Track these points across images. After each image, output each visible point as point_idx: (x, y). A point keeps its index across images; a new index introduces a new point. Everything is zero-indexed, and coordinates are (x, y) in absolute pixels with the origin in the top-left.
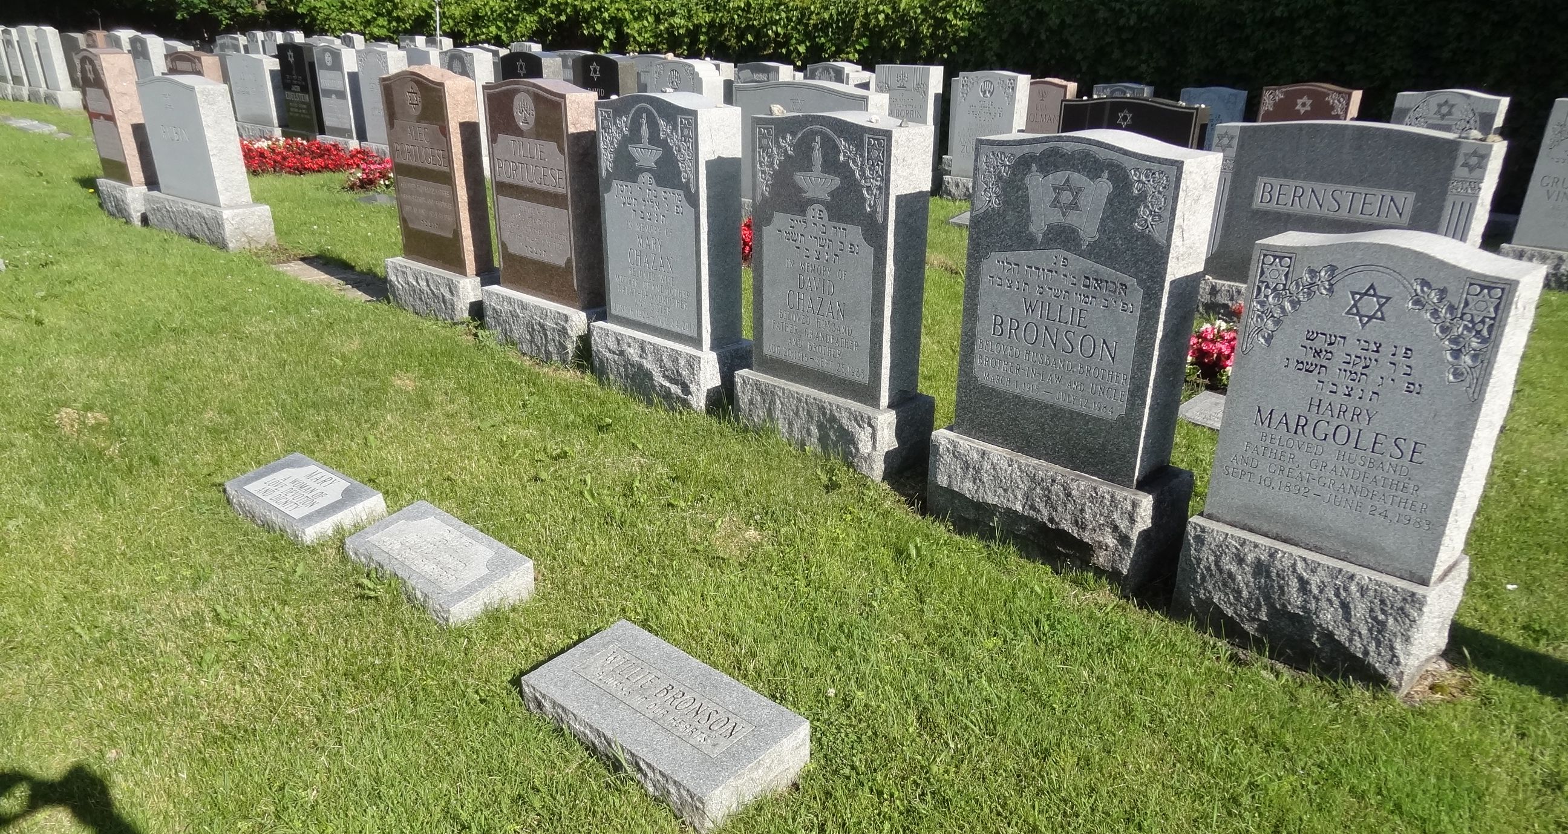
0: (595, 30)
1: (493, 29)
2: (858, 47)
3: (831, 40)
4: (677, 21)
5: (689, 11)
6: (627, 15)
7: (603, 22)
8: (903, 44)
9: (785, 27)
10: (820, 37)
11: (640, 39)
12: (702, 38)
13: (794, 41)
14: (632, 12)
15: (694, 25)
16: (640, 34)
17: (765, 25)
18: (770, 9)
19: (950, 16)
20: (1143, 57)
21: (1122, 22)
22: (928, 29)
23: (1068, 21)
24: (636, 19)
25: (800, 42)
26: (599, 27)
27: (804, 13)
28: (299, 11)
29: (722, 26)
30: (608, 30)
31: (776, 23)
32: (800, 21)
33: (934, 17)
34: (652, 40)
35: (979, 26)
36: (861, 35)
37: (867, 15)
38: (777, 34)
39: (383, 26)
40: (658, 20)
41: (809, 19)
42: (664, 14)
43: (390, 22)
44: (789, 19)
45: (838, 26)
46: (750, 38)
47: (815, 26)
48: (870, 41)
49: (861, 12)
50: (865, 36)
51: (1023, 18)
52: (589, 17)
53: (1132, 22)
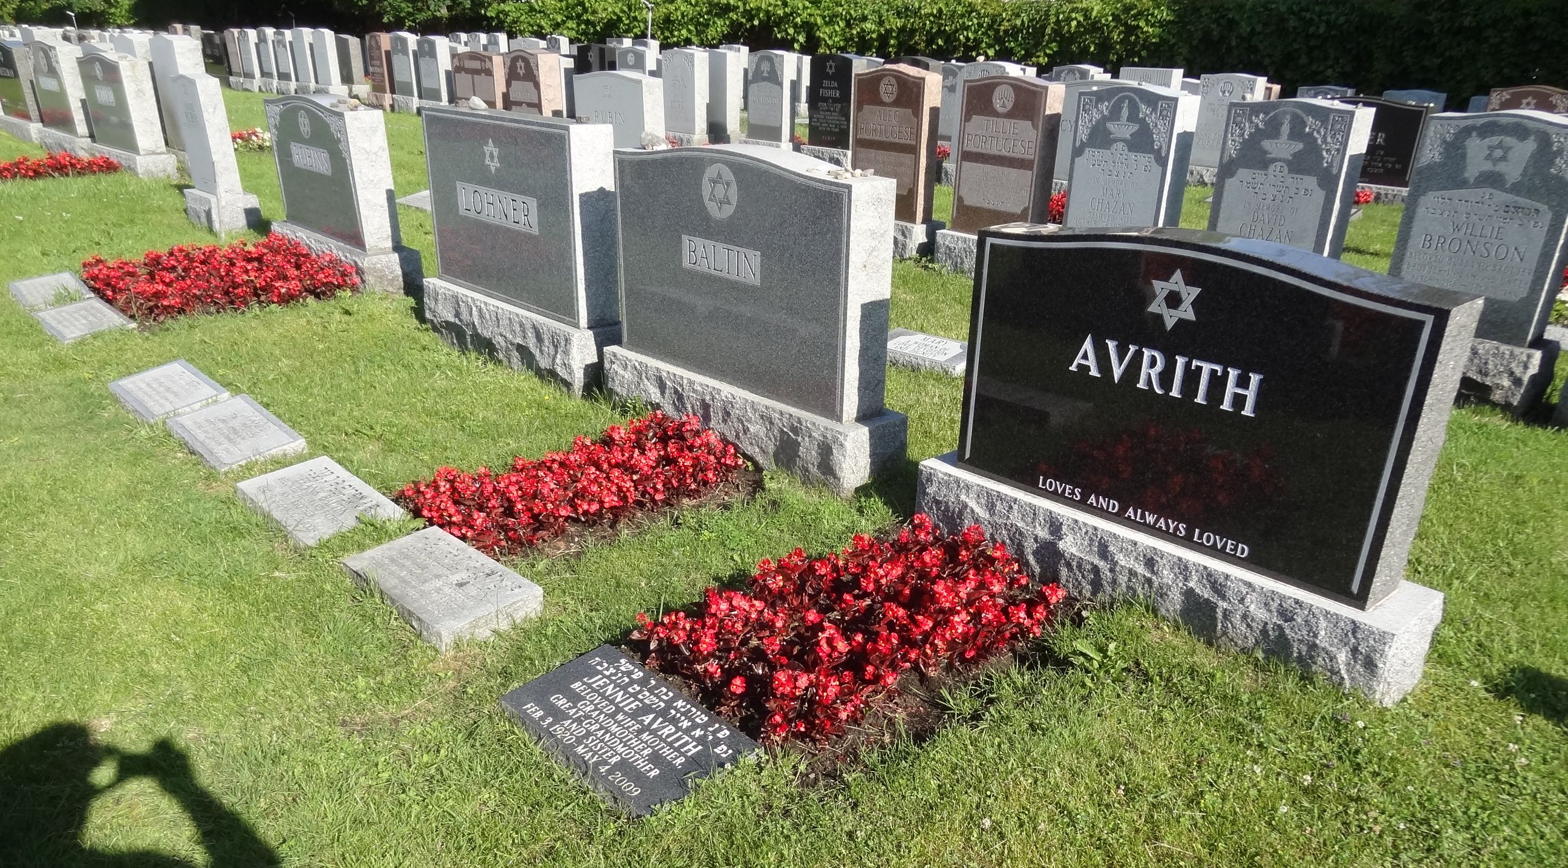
0: (788, 34)
1: (684, 32)
2: (1048, 51)
3: (1021, 44)
4: (868, 26)
5: (880, 17)
6: (819, 21)
7: (795, 26)
8: (1092, 49)
9: (976, 32)
10: (1010, 42)
11: (830, 43)
12: (892, 42)
13: (984, 45)
14: (824, 17)
15: (886, 30)
16: (830, 38)
17: (957, 31)
18: (962, 16)
19: (1142, 24)
20: (1330, 63)
21: (1312, 30)
22: (1119, 35)
23: (1259, 28)
24: (827, 24)
25: (989, 46)
26: (791, 31)
27: (995, 20)
28: (488, 14)
29: (913, 31)
30: (799, 33)
31: (967, 28)
32: (990, 27)
33: (1126, 24)
34: (842, 44)
35: (1169, 33)
36: (1050, 41)
37: (1058, 22)
38: (967, 39)
39: (572, 29)
40: (849, 25)
41: (1000, 25)
42: (855, 19)
43: (578, 25)
44: (980, 25)
45: (1028, 32)
46: (940, 42)
47: (1006, 32)
48: (1060, 46)
49: (1053, 19)
50: (1055, 41)
51: (1213, 26)
52: (781, 21)
53: (1321, 30)
